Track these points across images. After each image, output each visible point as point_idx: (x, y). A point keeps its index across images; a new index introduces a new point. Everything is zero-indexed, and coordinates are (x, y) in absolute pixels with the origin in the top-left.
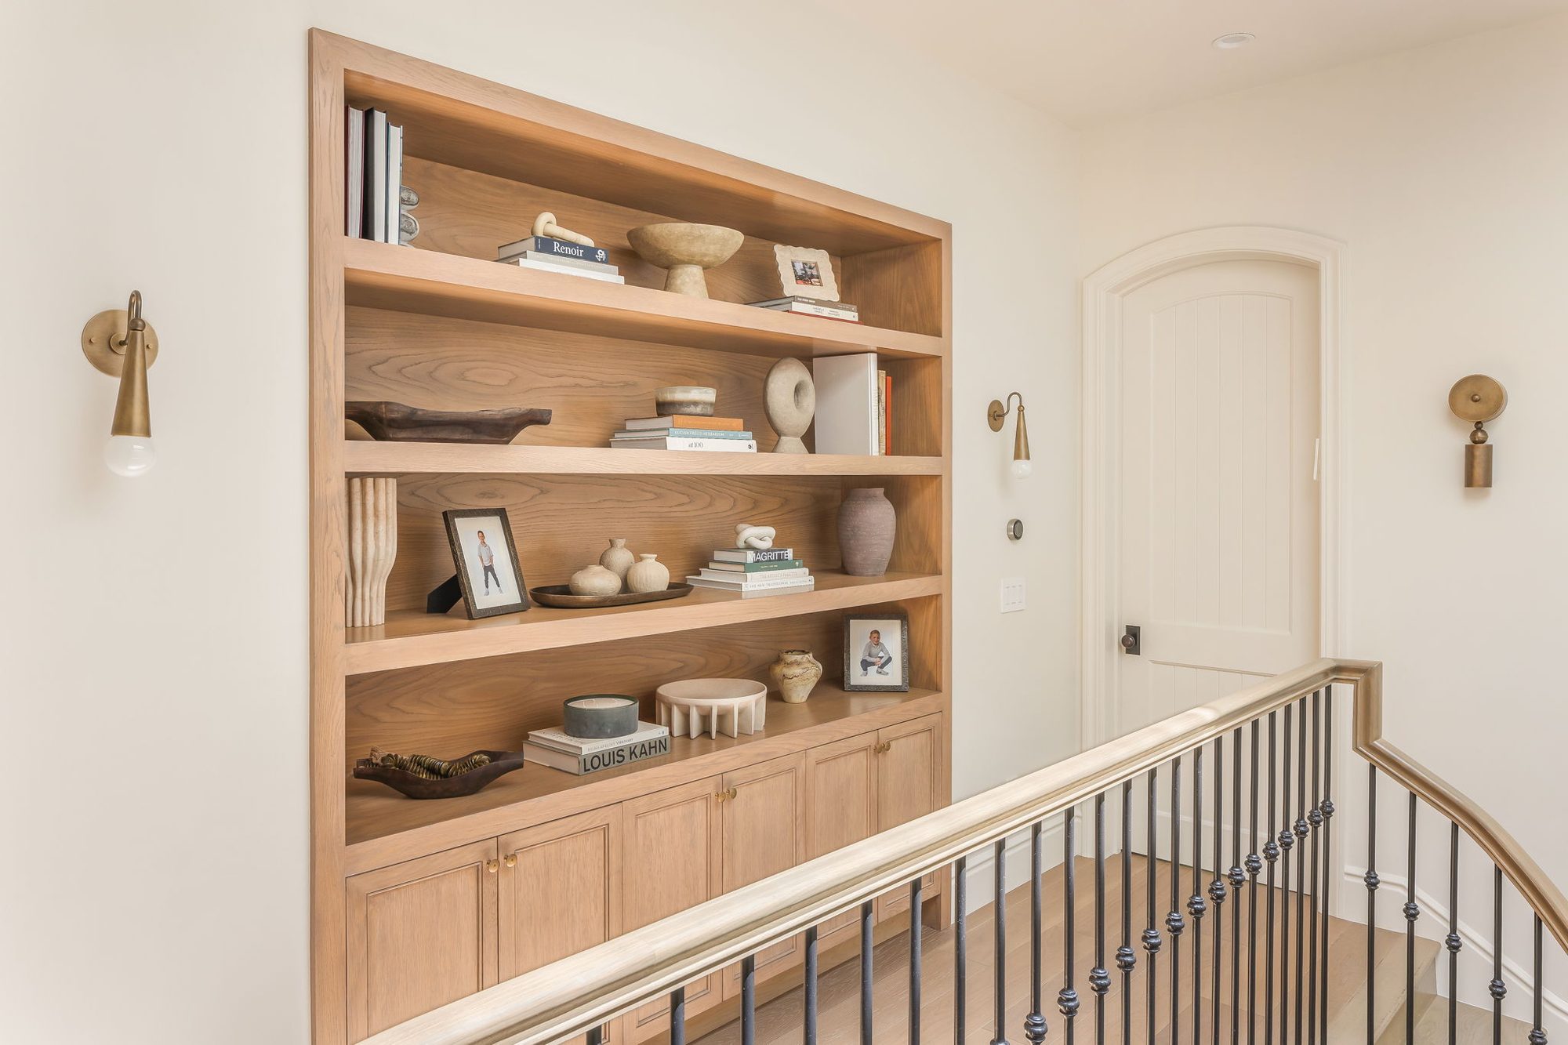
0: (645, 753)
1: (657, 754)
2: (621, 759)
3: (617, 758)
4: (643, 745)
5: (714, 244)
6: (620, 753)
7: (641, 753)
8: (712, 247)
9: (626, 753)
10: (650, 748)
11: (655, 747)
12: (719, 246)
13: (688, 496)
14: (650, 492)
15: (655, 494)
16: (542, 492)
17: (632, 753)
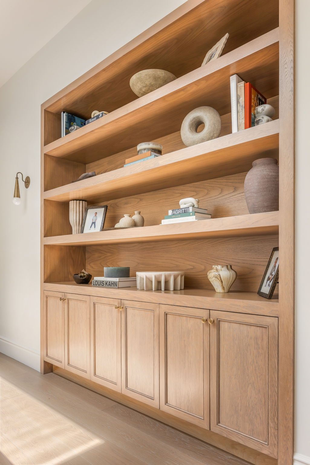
0: (110, 285)
1: (114, 287)
2: (103, 284)
3: (102, 284)
4: (110, 282)
5: (138, 83)
6: (103, 282)
7: (109, 285)
8: (138, 85)
9: (105, 283)
10: (112, 284)
11: (113, 284)
12: (140, 82)
13: (196, 192)
14: (178, 193)
15: (180, 193)
16: (141, 200)
17: (106, 284)
